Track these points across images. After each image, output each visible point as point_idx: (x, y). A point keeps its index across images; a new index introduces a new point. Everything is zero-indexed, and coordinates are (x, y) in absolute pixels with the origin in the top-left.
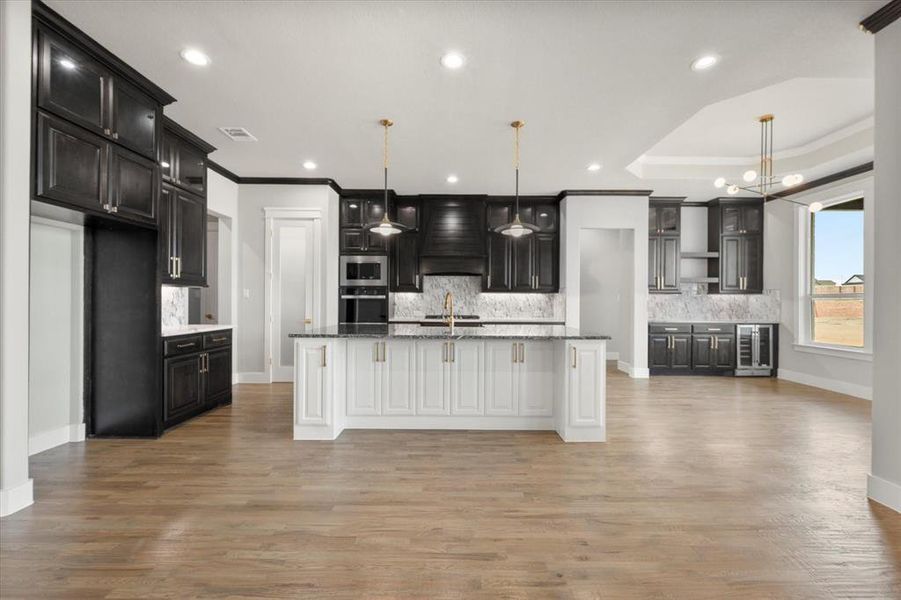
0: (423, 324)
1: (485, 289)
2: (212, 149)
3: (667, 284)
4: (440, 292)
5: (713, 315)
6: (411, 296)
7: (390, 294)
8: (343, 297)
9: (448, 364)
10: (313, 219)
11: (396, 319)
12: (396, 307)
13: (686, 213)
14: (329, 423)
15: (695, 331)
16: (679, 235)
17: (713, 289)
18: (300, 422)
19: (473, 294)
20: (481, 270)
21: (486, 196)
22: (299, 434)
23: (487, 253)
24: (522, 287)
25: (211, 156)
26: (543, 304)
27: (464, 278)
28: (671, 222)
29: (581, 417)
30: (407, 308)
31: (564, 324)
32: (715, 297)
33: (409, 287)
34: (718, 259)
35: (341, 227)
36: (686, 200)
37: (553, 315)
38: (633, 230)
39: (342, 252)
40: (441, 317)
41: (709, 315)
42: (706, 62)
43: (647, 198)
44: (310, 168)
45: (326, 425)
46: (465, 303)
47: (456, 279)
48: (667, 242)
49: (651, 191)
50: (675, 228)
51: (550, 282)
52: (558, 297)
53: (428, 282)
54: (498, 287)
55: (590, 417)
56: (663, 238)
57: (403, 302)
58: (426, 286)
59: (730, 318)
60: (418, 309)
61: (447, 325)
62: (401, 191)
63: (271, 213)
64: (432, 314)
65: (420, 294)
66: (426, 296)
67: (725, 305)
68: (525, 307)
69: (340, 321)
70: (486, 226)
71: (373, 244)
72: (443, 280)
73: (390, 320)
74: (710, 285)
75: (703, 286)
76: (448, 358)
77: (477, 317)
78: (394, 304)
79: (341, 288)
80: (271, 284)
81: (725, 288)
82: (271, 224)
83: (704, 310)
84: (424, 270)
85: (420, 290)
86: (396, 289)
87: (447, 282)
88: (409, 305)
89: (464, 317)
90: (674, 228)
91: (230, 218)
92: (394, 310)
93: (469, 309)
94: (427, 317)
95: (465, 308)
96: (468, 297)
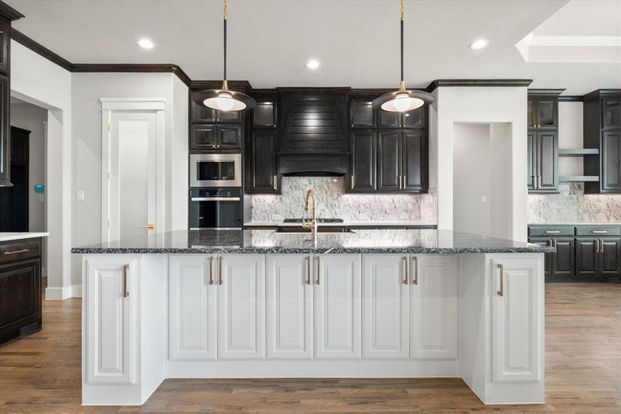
0: (280, 229)
1: (348, 190)
2: (18, 16)
3: (544, 183)
4: (301, 195)
5: (590, 216)
6: (269, 198)
7: (246, 197)
8: (193, 199)
9: (311, 286)
10: (156, 111)
11: (253, 223)
12: (253, 210)
13: (563, 107)
14: (134, 380)
15: (579, 233)
16: (556, 131)
17: (591, 188)
18: (90, 379)
19: (335, 196)
20: (344, 170)
21: (349, 89)
22: (90, 397)
23: (350, 150)
24: (388, 187)
25: (16, 25)
26: (410, 206)
27: (325, 178)
28: (548, 117)
29: (509, 368)
30: (265, 211)
31: (435, 227)
32: (592, 197)
33: (267, 189)
34: (598, 155)
35: (191, 123)
36: (564, 94)
37: (420, 217)
38: (509, 124)
39: (192, 150)
40: (301, 221)
41: (586, 216)
43: (526, 88)
44: (146, 47)
45: (130, 384)
46: (327, 205)
47: (317, 180)
48: (544, 138)
49: (531, 81)
50: (553, 122)
51: (418, 182)
52: (427, 198)
53: (287, 183)
54: (363, 188)
55: (522, 369)
56: (540, 134)
57: (262, 206)
58: (285, 188)
59: (608, 219)
60: (277, 213)
61: (308, 230)
62: (257, 83)
63: (107, 104)
64: (292, 217)
65: (278, 196)
66: (286, 198)
67: (603, 205)
68: (391, 209)
69: (190, 225)
70: (349, 123)
71: (225, 141)
72: (304, 181)
73: (245, 224)
74: (587, 184)
75: (579, 186)
76: (310, 279)
77: (341, 221)
78: (252, 207)
79: (191, 189)
80: (108, 185)
81: (606, 187)
82: (109, 117)
83: (581, 211)
84: (282, 171)
85: (278, 192)
86: (252, 191)
87: (307, 183)
88: (267, 208)
89: (326, 221)
90: (551, 123)
91: (60, 110)
92: (251, 213)
93: (331, 211)
94: (286, 221)
95: (327, 211)
96: (330, 199)
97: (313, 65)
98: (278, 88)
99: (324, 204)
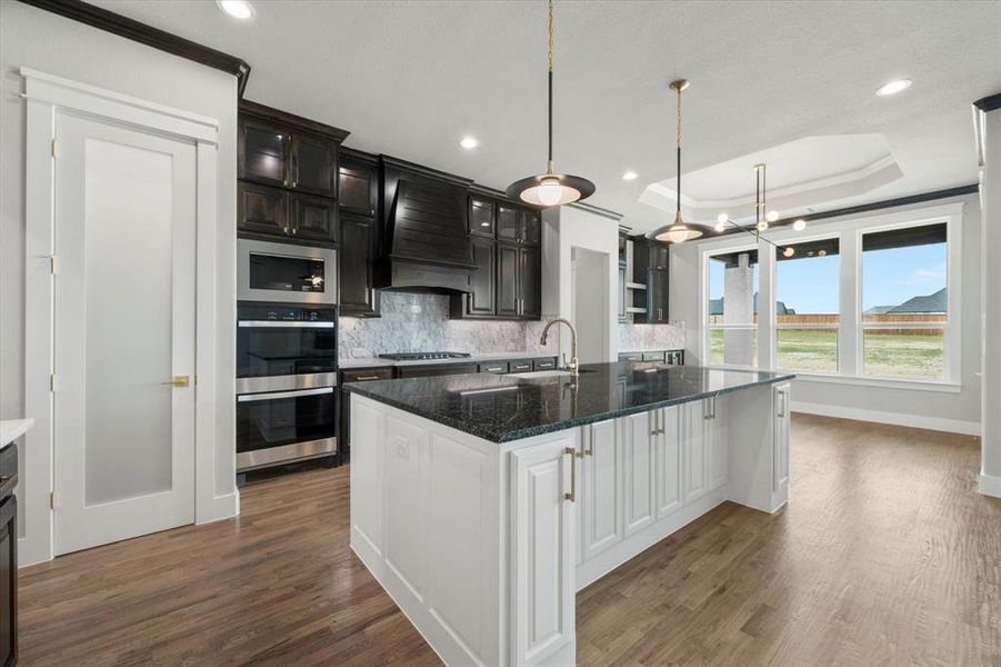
7: (341, 321)
10: (195, 142)
19: (440, 321)
26: (517, 335)
27: (427, 296)
34: (646, 291)
37: (526, 348)
39: (245, 231)
42: (894, 87)
43: (617, 223)
45: (567, 643)
46: (429, 334)
49: (622, 217)
60: (359, 345)
68: (499, 339)
70: (468, 227)
71: (306, 224)
72: (399, 298)
74: (636, 315)
75: (629, 316)
79: (241, 304)
85: (376, 314)
86: (349, 312)
93: (434, 343)
95: (430, 342)
96: (433, 326)
97: (469, 143)
98: (381, 156)
99: (426, 332)
